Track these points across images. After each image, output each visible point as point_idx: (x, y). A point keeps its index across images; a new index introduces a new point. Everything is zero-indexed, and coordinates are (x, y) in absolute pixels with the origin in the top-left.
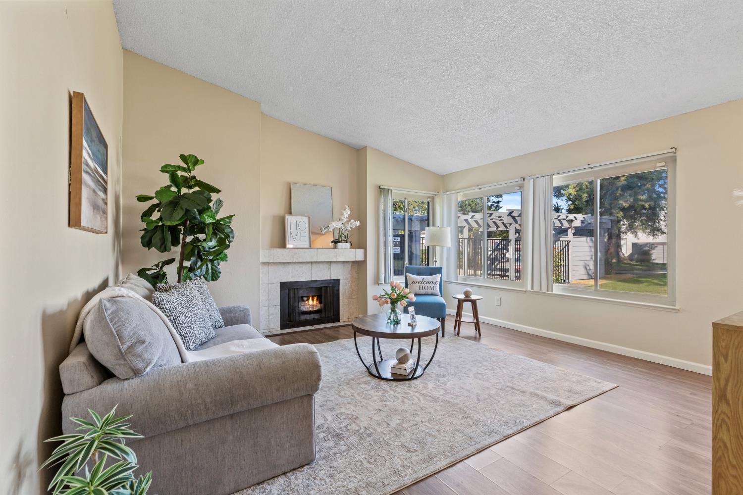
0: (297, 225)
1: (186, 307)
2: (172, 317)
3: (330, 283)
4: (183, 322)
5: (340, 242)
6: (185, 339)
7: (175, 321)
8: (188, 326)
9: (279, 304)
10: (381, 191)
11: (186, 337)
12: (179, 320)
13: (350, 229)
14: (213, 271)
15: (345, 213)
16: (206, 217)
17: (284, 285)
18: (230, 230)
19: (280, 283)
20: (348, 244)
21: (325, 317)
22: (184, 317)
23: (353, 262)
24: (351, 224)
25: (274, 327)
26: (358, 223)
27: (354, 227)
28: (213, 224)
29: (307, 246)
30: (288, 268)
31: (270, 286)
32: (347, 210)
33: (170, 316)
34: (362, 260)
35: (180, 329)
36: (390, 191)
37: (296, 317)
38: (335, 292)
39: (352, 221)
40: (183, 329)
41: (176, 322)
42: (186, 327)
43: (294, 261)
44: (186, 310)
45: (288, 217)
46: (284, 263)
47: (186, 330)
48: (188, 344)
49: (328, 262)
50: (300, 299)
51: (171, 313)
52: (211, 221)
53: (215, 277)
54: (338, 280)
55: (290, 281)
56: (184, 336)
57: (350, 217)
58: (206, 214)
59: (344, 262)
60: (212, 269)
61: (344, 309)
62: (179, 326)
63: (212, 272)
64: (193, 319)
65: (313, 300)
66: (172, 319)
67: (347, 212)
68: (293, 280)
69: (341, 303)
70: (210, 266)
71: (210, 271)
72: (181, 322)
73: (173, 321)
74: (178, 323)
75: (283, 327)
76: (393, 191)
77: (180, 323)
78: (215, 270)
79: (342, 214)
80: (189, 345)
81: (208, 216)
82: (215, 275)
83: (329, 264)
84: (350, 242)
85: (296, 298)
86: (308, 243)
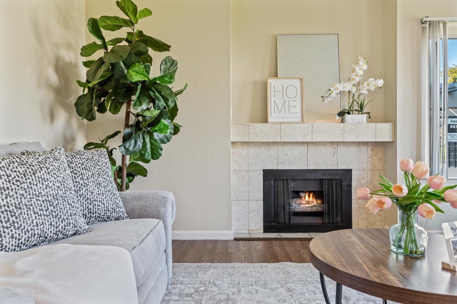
0: (284, 91)
1: (54, 174)
2: (26, 184)
3: (337, 174)
4: (41, 193)
5: (349, 113)
6: (39, 219)
7: (29, 191)
8: (46, 200)
9: (262, 198)
10: (424, 29)
11: (41, 215)
12: (35, 191)
13: (366, 92)
14: (153, 147)
15: (357, 69)
16: (133, 74)
17: (268, 175)
18: (169, 92)
19: (264, 170)
20: (365, 116)
21: (329, 223)
22: (44, 187)
23: (376, 144)
24: (368, 85)
25: (255, 228)
26: (380, 83)
27: (373, 89)
28: (143, 82)
29: (299, 120)
30: (274, 151)
31: (250, 173)
32: (361, 63)
33: (24, 183)
34: (388, 140)
35: (34, 203)
36: (441, 25)
37: (284, 218)
38: (345, 188)
39: (370, 79)
40: (38, 204)
41: (31, 192)
42: (43, 201)
43: (278, 140)
44: (52, 179)
45: (272, 82)
46: (268, 143)
47: (41, 206)
48: (42, 226)
49: (333, 143)
50: (291, 195)
51: (26, 179)
52: (140, 79)
53: (155, 154)
54: (350, 171)
55: (276, 168)
56: (38, 213)
57: (368, 75)
58: (133, 69)
59: (359, 144)
60: (151, 143)
61: (360, 215)
62: (33, 198)
63: (151, 148)
64: (60, 193)
65: (309, 197)
66: (26, 187)
67: (362, 67)
68: (281, 167)
69: (354, 206)
70: (148, 140)
71: (148, 146)
72: (37, 193)
73: (27, 190)
74: (33, 195)
75: (267, 229)
76: (448, 25)
77: (35, 195)
78: (155, 146)
79: (354, 71)
80: (43, 228)
81: (136, 72)
82: (155, 151)
83: (335, 146)
84: (368, 113)
85: (285, 193)
86: (299, 115)
